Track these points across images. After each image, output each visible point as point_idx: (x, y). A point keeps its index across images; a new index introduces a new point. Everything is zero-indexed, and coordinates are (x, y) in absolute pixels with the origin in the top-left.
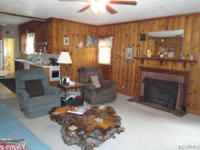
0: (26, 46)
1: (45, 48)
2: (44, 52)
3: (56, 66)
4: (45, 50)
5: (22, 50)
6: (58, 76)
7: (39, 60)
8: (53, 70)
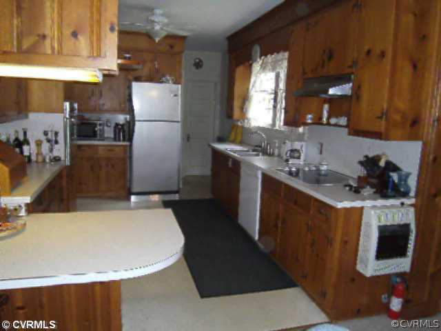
0: (247, 103)
1: (326, 107)
2: (322, 124)
3: (396, 202)
4: (325, 114)
5: (236, 113)
6: (402, 253)
7: (296, 155)
8: (383, 223)
